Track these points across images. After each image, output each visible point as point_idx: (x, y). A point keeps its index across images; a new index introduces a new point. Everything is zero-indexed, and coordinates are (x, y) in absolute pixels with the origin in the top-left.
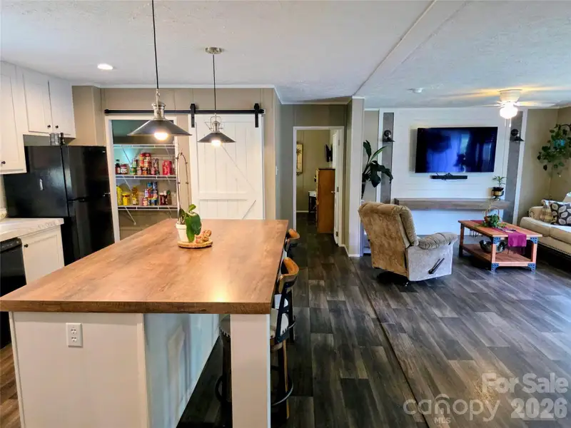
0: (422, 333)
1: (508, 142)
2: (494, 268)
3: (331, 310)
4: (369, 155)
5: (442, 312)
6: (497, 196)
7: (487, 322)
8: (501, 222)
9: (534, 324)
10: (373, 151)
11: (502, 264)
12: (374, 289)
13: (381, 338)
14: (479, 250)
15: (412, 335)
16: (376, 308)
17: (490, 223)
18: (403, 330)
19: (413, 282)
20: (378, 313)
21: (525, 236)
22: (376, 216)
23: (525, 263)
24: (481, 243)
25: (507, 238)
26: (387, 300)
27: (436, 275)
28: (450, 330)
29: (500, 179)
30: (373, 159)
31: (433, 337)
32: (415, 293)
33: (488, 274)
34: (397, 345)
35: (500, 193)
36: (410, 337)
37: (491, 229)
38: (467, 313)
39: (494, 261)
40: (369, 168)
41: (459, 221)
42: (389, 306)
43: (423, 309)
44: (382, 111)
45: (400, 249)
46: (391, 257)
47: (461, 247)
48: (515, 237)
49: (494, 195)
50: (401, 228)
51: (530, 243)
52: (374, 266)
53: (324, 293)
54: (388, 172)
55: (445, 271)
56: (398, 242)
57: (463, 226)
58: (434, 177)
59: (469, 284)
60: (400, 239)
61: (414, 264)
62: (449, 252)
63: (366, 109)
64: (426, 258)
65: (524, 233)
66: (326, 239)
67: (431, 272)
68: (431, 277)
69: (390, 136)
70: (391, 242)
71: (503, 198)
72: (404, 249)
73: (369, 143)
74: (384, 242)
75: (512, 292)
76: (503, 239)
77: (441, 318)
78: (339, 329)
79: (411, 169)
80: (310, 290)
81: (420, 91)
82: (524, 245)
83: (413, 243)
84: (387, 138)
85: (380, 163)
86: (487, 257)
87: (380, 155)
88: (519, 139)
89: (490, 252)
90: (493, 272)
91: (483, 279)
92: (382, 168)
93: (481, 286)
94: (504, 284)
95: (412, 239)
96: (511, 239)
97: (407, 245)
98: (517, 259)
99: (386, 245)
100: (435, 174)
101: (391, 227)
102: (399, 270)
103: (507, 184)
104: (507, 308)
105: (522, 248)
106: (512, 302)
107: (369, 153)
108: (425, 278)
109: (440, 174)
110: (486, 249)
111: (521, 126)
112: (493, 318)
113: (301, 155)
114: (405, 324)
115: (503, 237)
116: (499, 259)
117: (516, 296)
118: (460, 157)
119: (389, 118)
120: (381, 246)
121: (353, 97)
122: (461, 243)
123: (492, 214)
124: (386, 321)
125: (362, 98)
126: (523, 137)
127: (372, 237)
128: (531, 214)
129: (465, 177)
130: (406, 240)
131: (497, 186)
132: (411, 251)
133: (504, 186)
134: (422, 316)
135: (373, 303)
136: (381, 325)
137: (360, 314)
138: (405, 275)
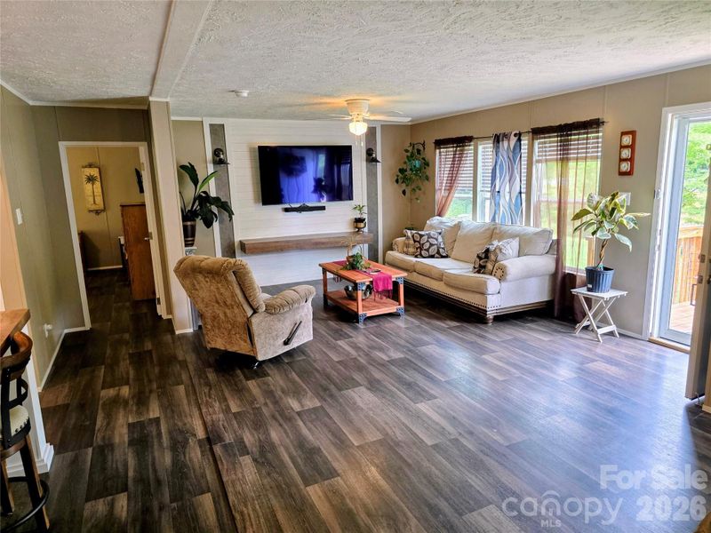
0: (273, 447)
1: (364, 163)
2: (361, 319)
3: (131, 443)
4: (196, 185)
5: (300, 402)
6: (359, 229)
7: (355, 403)
8: (365, 261)
9: (408, 394)
10: (201, 178)
11: (369, 314)
12: (208, 384)
13: (210, 476)
14: (345, 298)
15: (257, 455)
16: (208, 419)
17: (352, 264)
18: (244, 451)
19: (264, 362)
20: (210, 429)
21: (390, 278)
22: (200, 277)
23: (393, 309)
24: (347, 289)
25: (371, 282)
26: (225, 400)
27: (294, 344)
28: (310, 430)
29: (360, 208)
30: (201, 189)
31: (287, 449)
32: (266, 379)
33: (356, 329)
34: (233, 482)
35: (362, 225)
36: (255, 460)
37: (354, 272)
38: (331, 396)
39: (360, 313)
40: (197, 203)
41: (320, 265)
42: (227, 410)
43: (276, 403)
44: (207, 122)
45: (240, 319)
46: (230, 330)
47: (326, 296)
48: (380, 279)
49: (356, 227)
50: (238, 291)
51: (396, 284)
52: (209, 346)
53: (125, 409)
54: (225, 207)
55: (305, 336)
56: (236, 311)
57: (325, 271)
58: (287, 210)
59: (335, 348)
60: (239, 305)
61: (263, 337)
62: (306, 312)
63: (173, 118)
64: (279, 325)
65: (389, 273)
66: (144, 310)
67: (286, 343)
68: (287, 348)
69: (222, 156)
70: (228, 311)
71: (366, 230)
72: (245, 319)
73: (192, 167)
74: (218, 312)
75: (381, 349)
76: (368, 283)
77: (299, 414)
78: (141, 479)
79: (256, 201)
80: (100, 411)
81: (245, 95)
82: (391, 287)
83: (257, 309)
84: (219, 159)
85: (213, 194)
86: (353, 306)
87: (212, 182)
88: (375, 160)
89: (355, 300)
90: (361, 325)
91: (351, 337)
92: (217, 201)
93: (347, 348)
94: (373, 340)
95: (255, 304)
96: (376, 282)
97: (250, 312)
98: (385, 304)
99: (222, 316)
100: (287, 206)
101: (222, 290)
102: (241, 347)
103: (369, 214)
104: (378, 375)
105: (389, 291)
106: (382, 365)
107: (195, 181)
108: (280, 352)
109: (294, 206)
110: (351, 297)
111: (375, 144)
112: (362, 397)
113: (98, 184)
114: (249, 438)
115: (367, 281)
116: (366, 307)
117: (386, 354)
118: (318, 182)
119: (218, 131)
120: (215, 318)
121: (151, 99)
122: (325, 290)
123: (354, 252)
124: (220, 439)
125: (165, 100)
126: (379, 158)
127: (201, 306)
128: (395, 247)
129: (323, 208)
130: (246, 307)
131: (359, 216)
132: (255, 321)
133: (365, 216)
134: (274, 417)
135: (204, 410)
136: (211, 450)
137: (180, 438)
138: (252, 354)
